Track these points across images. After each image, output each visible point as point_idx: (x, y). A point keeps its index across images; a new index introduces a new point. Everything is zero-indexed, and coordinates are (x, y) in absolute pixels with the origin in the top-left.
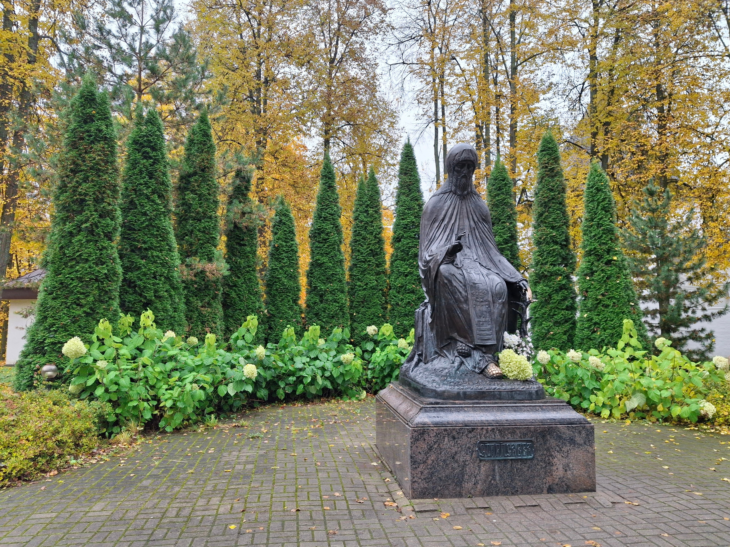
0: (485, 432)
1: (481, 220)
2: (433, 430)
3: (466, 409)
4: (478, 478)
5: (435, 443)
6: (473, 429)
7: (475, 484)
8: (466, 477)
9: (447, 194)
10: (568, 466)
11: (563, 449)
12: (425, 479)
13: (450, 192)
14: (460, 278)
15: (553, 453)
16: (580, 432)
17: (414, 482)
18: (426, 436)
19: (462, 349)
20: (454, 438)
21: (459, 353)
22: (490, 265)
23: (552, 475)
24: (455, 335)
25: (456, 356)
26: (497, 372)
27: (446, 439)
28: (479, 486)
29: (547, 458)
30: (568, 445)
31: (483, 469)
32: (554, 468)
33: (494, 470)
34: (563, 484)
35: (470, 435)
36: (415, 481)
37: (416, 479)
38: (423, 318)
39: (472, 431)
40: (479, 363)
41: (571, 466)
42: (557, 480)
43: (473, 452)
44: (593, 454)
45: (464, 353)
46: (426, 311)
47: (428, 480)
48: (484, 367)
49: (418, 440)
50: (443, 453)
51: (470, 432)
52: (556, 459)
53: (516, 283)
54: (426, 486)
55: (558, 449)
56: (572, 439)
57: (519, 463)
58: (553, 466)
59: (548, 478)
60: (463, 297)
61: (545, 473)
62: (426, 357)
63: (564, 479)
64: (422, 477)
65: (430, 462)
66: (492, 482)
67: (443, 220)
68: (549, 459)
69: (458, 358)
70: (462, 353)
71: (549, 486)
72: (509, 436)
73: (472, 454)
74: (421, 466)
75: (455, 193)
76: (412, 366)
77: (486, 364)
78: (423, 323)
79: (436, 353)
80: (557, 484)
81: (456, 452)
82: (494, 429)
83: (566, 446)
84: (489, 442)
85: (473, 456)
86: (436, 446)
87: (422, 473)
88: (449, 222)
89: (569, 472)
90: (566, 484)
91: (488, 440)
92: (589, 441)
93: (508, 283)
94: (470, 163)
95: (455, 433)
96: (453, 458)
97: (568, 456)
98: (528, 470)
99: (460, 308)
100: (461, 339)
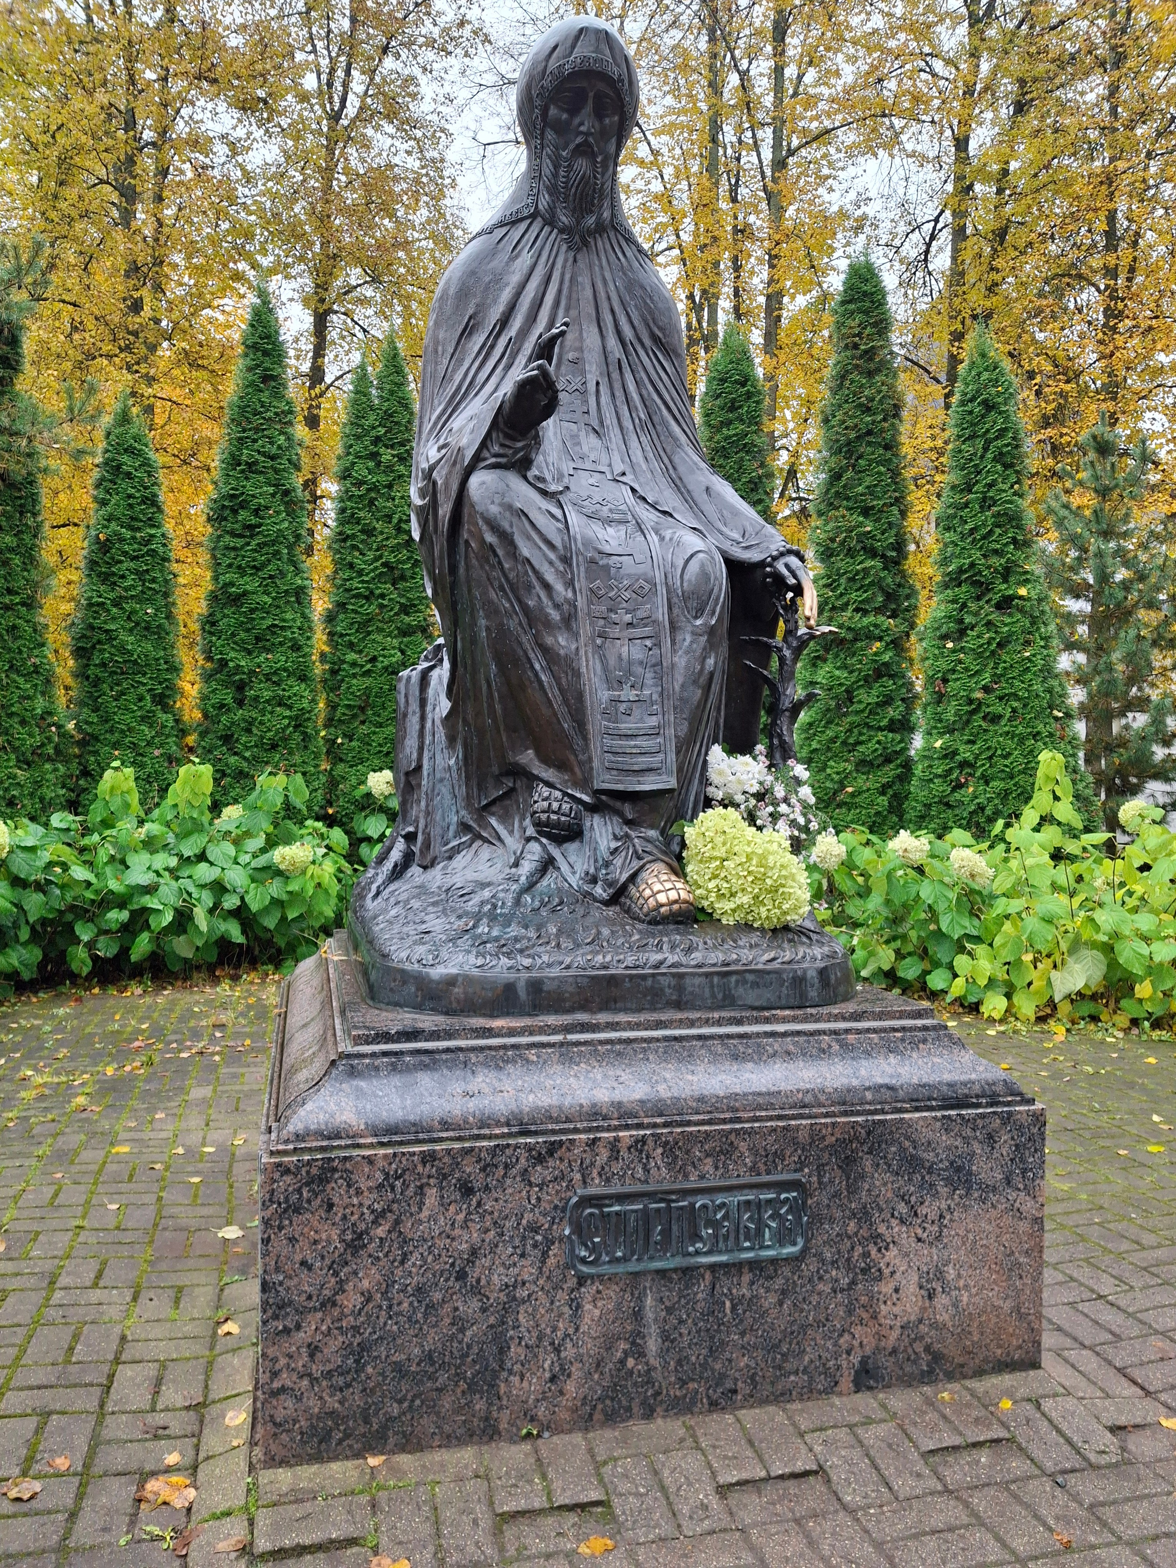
0: (604, 1154)
1: (648, 342)
2: (370, 1160)
3: (532, 1055)
4: (569, 1352)
5: (379, 1217)
6: (553, 1148)
7: (553, 1379)
8: (515, 1351)
9: (523, 226)
10: (940, 1275)
11: (923, 1210)
12: (328, 1375)
13: (533, 216)
14: (550, 528)
15: (882, 1229)
16: (991, 1139)
17: (275, 1394)
18: (337, 1191)
19: (549, 810)
20: (467, 1190)
21: (537, 824)
22: (670, 500)
23: (874, 1317)
24: (528, 758)
25: (529, 840)
26: (673, 895)
27: (432, 1196)
28: (570, 1387)
29: (859, 1250)
30: (944, 1191)
31: (591, 1312)
32: (886, 1288)
33: (637, 1315)
34: (919, 1347)
35: (539, 1173)
36: (283, 1390)
37: (285, 1380)
38: (423, 702)
39: (551, 1153)
40: (607, 864)
41: (951, 1273)
42: (895, 1334)
43: (550, 1243)
44: (1038, 1221)
45: (558, 825)
46: (435, 674)
47: (341, 1381)
48: (624, 877)
49: (297, 1210)
50: (415, 1258)
51: (540, 1159)
52: (894, 1251)
53: (762, 564)
54: (332, 1402)
55: (902, 1208)
56: (959, 1169)
57: (746, 1278)
58: (880, 1277)
59: (857, 1330)
60: (557, 606)
61: (850, 1312)
62: (427, 845)
63: (924, 1329)
64: (316, 1370)
65: (351, 1300)
66: (631, 1362)
67: (504, 322)
68: (866, 1255)
69: (534, 846)
70: (547, 824)
71: (864, 1361)
72: (708, 1166)
73: (545, 1255)
74: (312, 1322)
75: (550, 221)
76: (380, 880)
77: (636, 864)
78: (423, 718)
79: (465, 827)
80: (894, 1352)
81: (474, 1252)
82: (643, 1140)
83: (936, 1195)
84: (621, 1198)
85: (551, 1261)
86: (381, 1232)
87: (313, 1350)
88: (524, 333)
89: (942, 1300)
90: (927, 1349)
91: (616, 1188)
92: (1024, 1171)
93: (732, 564)
94: (601, 86)
95: (470, 1168)
96: (461, 1276)
97: (939, 1237)
98: (781, 1303)
99: (546, 650)
100: (548, 774)
